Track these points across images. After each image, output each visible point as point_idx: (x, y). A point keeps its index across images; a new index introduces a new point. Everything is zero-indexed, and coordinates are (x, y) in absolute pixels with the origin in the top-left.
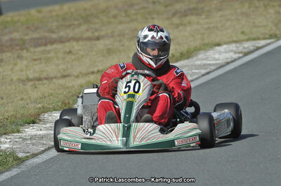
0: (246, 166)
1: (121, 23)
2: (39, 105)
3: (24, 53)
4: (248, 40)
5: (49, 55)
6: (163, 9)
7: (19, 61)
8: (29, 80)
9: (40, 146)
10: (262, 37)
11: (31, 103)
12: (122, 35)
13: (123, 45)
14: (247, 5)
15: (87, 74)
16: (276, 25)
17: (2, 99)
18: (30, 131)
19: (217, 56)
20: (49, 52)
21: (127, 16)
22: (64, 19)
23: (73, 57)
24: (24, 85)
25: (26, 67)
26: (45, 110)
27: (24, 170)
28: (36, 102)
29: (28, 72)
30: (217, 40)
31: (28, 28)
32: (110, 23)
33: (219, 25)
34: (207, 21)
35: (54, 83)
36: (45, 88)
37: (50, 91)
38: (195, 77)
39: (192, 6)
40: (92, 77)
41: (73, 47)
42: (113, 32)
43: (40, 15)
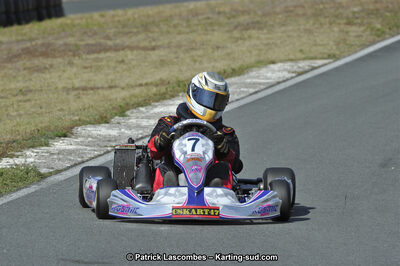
1: (179, 33)
2: (77, 118)
3: (76, 60)
4: (304, 59)
5: (100, 64)
6: (226, 20)
7: (69, 68)
8: (74, 89)
11: (69, 115)
12: (179, 46)
13: (177, 58)
14: (311, 22)
16: (337, 44)
17: (41, 108)
18: (60, 145)
19: (269, 75)
20: (101, 60)
21: (188, 26)
22: (124, 27)
23: (125, 67)
24: (68, 94)
25: (75, 74)
28: (73, 114)
29: (75, 81)
30: (271, 56)
31: (85, 33)
32: (168, 32)
33: (279, 42)
35: (99, 94)
36: (88, 99)
37: (92, 103)
38: (242, 96)
39: (259, 19)
40: (137, 91)
41: (126, 56)
42: (170, 43)
43: (102, 20)
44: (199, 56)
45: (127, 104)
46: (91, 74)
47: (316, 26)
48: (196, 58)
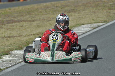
0: (94, 74)
1: (43, 15)
2: (9, 48)
3: (4, 26)
4: (95, 23)
5: (13, 27)
6: (61, 9)
7: (1, 29)
8: (5, 37)
9: (10, 64)
10: (101, 21)
11: (6, 47)
12: (44, 20)
13: (44, 24)
14: (95, 9)
15: (29, 35)
16: (107, 17)
18: (6, 58)
19: (82, 29)
20: (14, 26)
21: (46, 12)
22: (20, 13)
23: (23, 28)
24: (3, 39)
25: (4, 32)
26: (12, 50)
27: (3, 74)
28: (8, 46)
29: (5, 34)
30: (83, 23)
31: (5, 16)
32: (39, 15)
33: (83, 17)
34: (79, 14)
35: (16, 39)
36: (12, 41)
37: (14, 42)
39: (73, 8)
40: (31, 37)
41: (23, 24)
42: (40, 18)
43: (10, 11)
44: (52, 23)
45: (29, 42)
46: (11, 31)
47: (97, 10)
48: (51, 24)
